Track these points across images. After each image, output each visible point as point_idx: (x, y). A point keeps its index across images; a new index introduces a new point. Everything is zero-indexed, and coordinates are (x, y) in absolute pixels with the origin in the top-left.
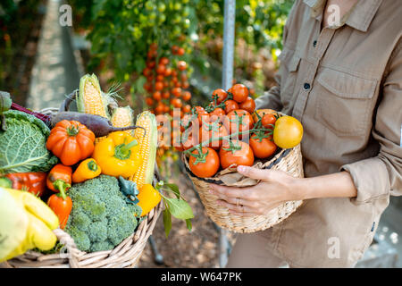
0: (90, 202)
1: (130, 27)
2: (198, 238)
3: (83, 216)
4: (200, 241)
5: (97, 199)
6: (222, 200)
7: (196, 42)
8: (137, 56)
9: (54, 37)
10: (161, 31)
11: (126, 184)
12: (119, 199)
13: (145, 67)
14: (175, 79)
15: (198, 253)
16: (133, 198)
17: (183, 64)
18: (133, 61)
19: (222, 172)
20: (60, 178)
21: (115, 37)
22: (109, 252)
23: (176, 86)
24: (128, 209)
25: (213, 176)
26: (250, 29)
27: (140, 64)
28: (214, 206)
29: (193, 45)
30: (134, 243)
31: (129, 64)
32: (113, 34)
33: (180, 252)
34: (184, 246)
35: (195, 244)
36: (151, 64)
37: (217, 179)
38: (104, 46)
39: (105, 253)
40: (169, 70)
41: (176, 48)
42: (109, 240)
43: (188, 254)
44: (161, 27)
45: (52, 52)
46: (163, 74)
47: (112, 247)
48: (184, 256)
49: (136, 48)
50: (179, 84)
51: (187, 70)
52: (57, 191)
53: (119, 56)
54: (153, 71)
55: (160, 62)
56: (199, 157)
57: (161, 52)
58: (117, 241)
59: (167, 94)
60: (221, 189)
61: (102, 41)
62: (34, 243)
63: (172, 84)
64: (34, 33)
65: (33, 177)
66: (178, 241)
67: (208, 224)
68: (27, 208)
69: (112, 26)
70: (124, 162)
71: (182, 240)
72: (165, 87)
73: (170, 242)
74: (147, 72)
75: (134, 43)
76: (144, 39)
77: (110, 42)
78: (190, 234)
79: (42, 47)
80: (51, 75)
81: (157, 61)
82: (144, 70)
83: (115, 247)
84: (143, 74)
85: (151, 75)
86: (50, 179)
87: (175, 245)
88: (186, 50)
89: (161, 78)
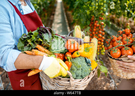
0: (77, 64)
1: (86, 11)
2: (104, 81)
3: (74, 68)
4: (105, 82)
5: (79, 64)
6: (121, 67)
7: (107, 15)
8: (88, 20)
9: (59, 14)
10: (96, 12)
11: (87, 60)
12: (85, 64)
13: (90, 23)
14: (100, 28)
15: (104, 86)
16: (89, 64)
17: (103, 23)
18: (86, 22)
19: (122, 56)
20: (69, 56)
21: (81, 14)
22: (81, 80)
23: (100, 30)
24: (88, 67)
25: (118, 58)
26: (126, 11)
27: (89, 23)
28: (117, 69)
29: (106, 16)
30: (88, 78)
31: (85, 22)
32: (80, 13)
33: (98, 85)
34: (99, 84)
35: (103, 83)
36: (92, 23)
37: (120, 59)
38: (77, 17)
39: (80, 80)
40: (98, 25)
41: (101, 17)
42: (81, 76)
43: (101, 86)
44: (96, 11)
45: (58, 19)
46: (96, 26)
47: (82, 78)
48: (99, 87)
49: (87, 17)
50: (101, 29)
51: (104, 25)
52: (68, 60)
53: (82, 20)
54: (93, 25)
55: (95, 22)
56: (115, 51)
57: (96, 19)
58: (84, 77)
59: (97, 33)
60: (121, 62)
61: (77, 15)
62: (61, 74)
63: (99, 29)
64: (53, 13)
65: (61, 55)
66: (97, 82)
67: (108, 77)
68: (60, 64)
69: (80, 10)
70: (87, 53)
71: (99, 81)
72: (96, 30)
73: (95, 82)
74: (91, 25)
75: (87, 16)
76: (90, 14)
77: (79, 15)
78: (101, 80)
79: (55, 17)
80: (58, 26)
81: (94, 22)
82: (90, 24)
83: (83, 78)
84: (89, 26)
85: (92, 26)
86: (66, 56)
87: (97, 83)
88: (104, 18)
89: (95, 27)
